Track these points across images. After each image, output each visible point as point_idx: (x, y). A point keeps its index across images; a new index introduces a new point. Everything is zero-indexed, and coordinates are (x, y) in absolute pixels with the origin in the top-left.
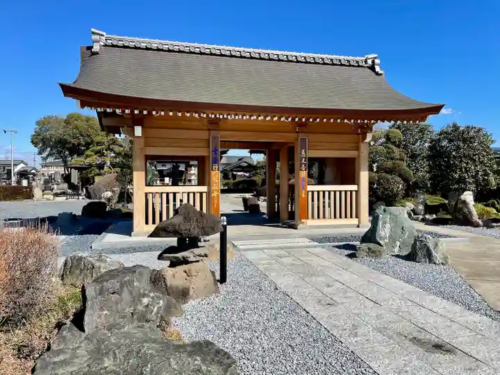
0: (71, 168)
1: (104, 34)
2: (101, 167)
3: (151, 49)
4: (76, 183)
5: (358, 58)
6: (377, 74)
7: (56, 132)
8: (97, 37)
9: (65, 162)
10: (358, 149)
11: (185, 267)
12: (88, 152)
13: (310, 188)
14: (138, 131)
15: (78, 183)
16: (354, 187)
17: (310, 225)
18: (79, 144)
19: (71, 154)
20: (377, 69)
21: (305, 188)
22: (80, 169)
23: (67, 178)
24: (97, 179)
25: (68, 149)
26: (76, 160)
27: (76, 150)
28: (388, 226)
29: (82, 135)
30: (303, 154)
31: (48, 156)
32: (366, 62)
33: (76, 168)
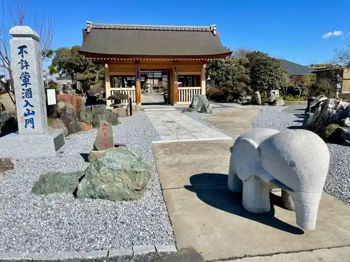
0: (76, 80)
1: (92, 23)
2: (93, 79)
3: (111, 29)
4: (80, 89)
5: (207, 27)
6: (214, 35)
7: (66, 59)
8: (88, 25)
9: (72, 76)
10: (201, 71)
11: (117, 108)
12: (86, 71)
13: (179, 88)
14: (106, 66)
15: (81, 89)
16: (199, 88)
17: (178, 104)
18: (81, 66)
19: (76, 72)
20: (215, 32)
21: (177, 88)
22: (81, 81)
23: (74, 87)
24: (91, 87)
25: (74, 69)
26: (79, 76)
27: (78, 70)
28: (197, 101)
29: (81, 60)
30: (176, 74)
31: (62, 73)
32: (210, 28)
33: (79, 81)
